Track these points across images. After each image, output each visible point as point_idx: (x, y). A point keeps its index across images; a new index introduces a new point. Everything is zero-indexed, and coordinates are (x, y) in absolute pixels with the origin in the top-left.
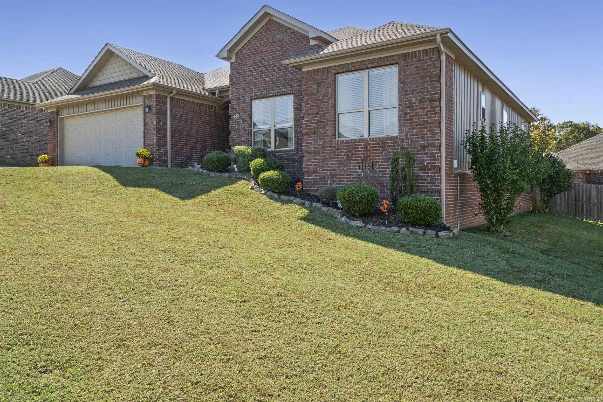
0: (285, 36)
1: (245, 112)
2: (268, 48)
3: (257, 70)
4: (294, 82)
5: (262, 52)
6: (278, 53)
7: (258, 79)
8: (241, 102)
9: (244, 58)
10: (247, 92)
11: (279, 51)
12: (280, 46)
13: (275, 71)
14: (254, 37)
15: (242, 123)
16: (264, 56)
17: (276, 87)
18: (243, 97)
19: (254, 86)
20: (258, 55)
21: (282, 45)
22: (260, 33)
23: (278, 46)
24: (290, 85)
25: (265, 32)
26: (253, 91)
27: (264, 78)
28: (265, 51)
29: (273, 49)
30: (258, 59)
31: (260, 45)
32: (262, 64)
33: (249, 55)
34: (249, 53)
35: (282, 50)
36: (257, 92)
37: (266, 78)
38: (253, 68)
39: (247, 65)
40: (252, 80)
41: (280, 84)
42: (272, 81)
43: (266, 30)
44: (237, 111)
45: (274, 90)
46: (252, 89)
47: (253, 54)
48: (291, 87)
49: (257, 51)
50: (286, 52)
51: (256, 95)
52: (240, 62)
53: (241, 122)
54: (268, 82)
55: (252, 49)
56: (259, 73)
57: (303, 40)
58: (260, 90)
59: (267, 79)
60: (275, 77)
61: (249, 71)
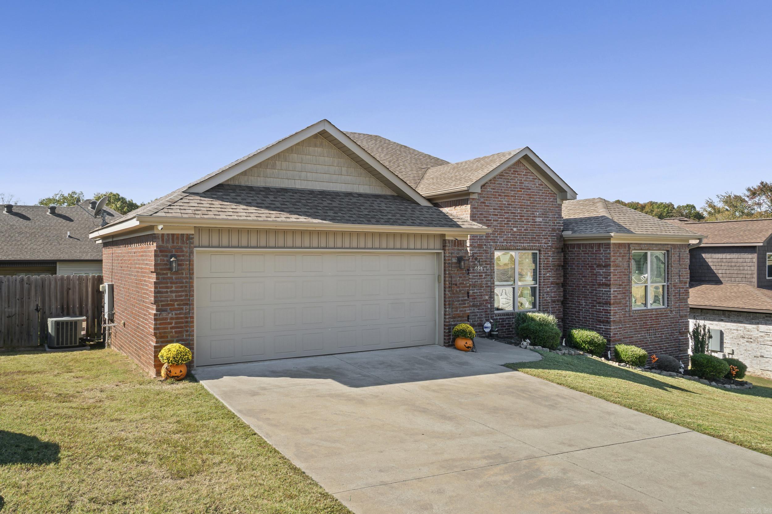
0: (533, 186)
1: (488, 264)
2: (516, 194)
3: (504, 216)
4: (541, 238)
5: (508, 196)
6: (527, 202)
7: (504, 226)
8: (483, 250)
9: (487, 197)
10: (491, 239)
11: (527, 200)
12: (529, 195)
13: (523, 222)
14: (500, 175)
15: (484, 278)
16: (512, 202)
17: (524, 240)
18: (485, 245)
19: (500, 234)
20: (504, 198)
21: (530, 195)
22: (507, 173)
23: (526, 194)
24: (537, 241)
25: (512, 174)
26: (498, 240)
27: (511, 227)
28: (512, 196)
29: (521, 197)
30: (504, 203)
31: (507, 187)
32: (510, 210)
33: (493, 195)
34: (494, 192)
35: (530, 200)
36: (503, 242)
37: (514, 227)
38: (499, 212)
39: (492, 206)
40: (497, 226)
41: (528, 238)
42: (520, 232)
43: (514, 171)
44: (479, 262)
45: (521, 243)
46: (497, 237)
47: (500, 195)
48: (538, 243)
49: (503, 193)
50: (534, 203)
51: (502, 245)
52: (482, 200)
53: (484, 276)
54: (515, 232)
55: (498, 189)
56: (506, 220)
57: (551, 196)
58: (506, 240)
59: (515, 229)
60: (523, 229)
61: (493, 215)
